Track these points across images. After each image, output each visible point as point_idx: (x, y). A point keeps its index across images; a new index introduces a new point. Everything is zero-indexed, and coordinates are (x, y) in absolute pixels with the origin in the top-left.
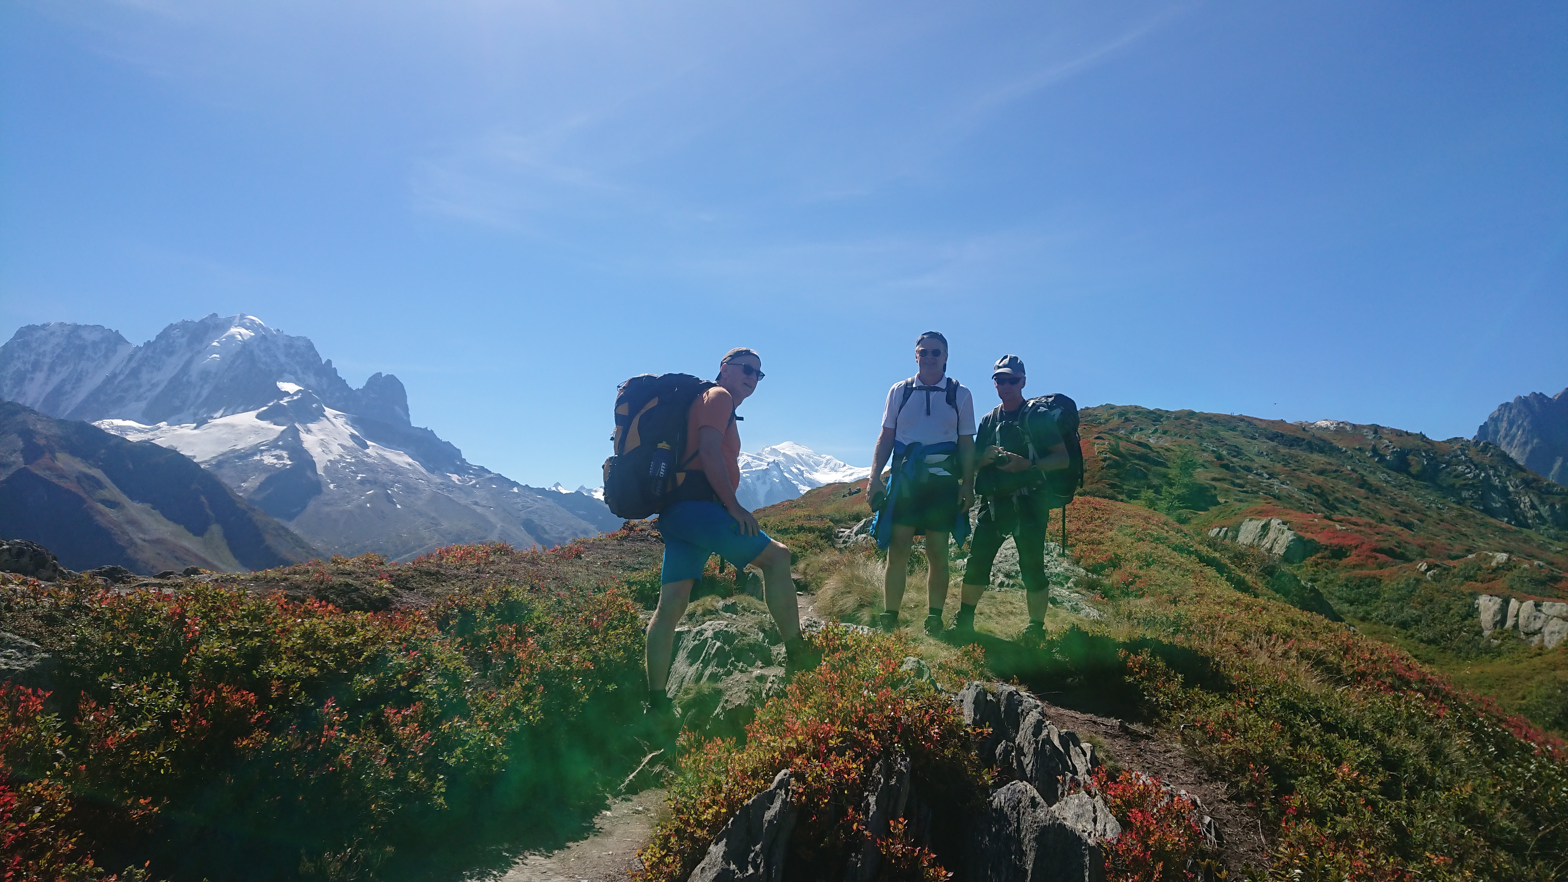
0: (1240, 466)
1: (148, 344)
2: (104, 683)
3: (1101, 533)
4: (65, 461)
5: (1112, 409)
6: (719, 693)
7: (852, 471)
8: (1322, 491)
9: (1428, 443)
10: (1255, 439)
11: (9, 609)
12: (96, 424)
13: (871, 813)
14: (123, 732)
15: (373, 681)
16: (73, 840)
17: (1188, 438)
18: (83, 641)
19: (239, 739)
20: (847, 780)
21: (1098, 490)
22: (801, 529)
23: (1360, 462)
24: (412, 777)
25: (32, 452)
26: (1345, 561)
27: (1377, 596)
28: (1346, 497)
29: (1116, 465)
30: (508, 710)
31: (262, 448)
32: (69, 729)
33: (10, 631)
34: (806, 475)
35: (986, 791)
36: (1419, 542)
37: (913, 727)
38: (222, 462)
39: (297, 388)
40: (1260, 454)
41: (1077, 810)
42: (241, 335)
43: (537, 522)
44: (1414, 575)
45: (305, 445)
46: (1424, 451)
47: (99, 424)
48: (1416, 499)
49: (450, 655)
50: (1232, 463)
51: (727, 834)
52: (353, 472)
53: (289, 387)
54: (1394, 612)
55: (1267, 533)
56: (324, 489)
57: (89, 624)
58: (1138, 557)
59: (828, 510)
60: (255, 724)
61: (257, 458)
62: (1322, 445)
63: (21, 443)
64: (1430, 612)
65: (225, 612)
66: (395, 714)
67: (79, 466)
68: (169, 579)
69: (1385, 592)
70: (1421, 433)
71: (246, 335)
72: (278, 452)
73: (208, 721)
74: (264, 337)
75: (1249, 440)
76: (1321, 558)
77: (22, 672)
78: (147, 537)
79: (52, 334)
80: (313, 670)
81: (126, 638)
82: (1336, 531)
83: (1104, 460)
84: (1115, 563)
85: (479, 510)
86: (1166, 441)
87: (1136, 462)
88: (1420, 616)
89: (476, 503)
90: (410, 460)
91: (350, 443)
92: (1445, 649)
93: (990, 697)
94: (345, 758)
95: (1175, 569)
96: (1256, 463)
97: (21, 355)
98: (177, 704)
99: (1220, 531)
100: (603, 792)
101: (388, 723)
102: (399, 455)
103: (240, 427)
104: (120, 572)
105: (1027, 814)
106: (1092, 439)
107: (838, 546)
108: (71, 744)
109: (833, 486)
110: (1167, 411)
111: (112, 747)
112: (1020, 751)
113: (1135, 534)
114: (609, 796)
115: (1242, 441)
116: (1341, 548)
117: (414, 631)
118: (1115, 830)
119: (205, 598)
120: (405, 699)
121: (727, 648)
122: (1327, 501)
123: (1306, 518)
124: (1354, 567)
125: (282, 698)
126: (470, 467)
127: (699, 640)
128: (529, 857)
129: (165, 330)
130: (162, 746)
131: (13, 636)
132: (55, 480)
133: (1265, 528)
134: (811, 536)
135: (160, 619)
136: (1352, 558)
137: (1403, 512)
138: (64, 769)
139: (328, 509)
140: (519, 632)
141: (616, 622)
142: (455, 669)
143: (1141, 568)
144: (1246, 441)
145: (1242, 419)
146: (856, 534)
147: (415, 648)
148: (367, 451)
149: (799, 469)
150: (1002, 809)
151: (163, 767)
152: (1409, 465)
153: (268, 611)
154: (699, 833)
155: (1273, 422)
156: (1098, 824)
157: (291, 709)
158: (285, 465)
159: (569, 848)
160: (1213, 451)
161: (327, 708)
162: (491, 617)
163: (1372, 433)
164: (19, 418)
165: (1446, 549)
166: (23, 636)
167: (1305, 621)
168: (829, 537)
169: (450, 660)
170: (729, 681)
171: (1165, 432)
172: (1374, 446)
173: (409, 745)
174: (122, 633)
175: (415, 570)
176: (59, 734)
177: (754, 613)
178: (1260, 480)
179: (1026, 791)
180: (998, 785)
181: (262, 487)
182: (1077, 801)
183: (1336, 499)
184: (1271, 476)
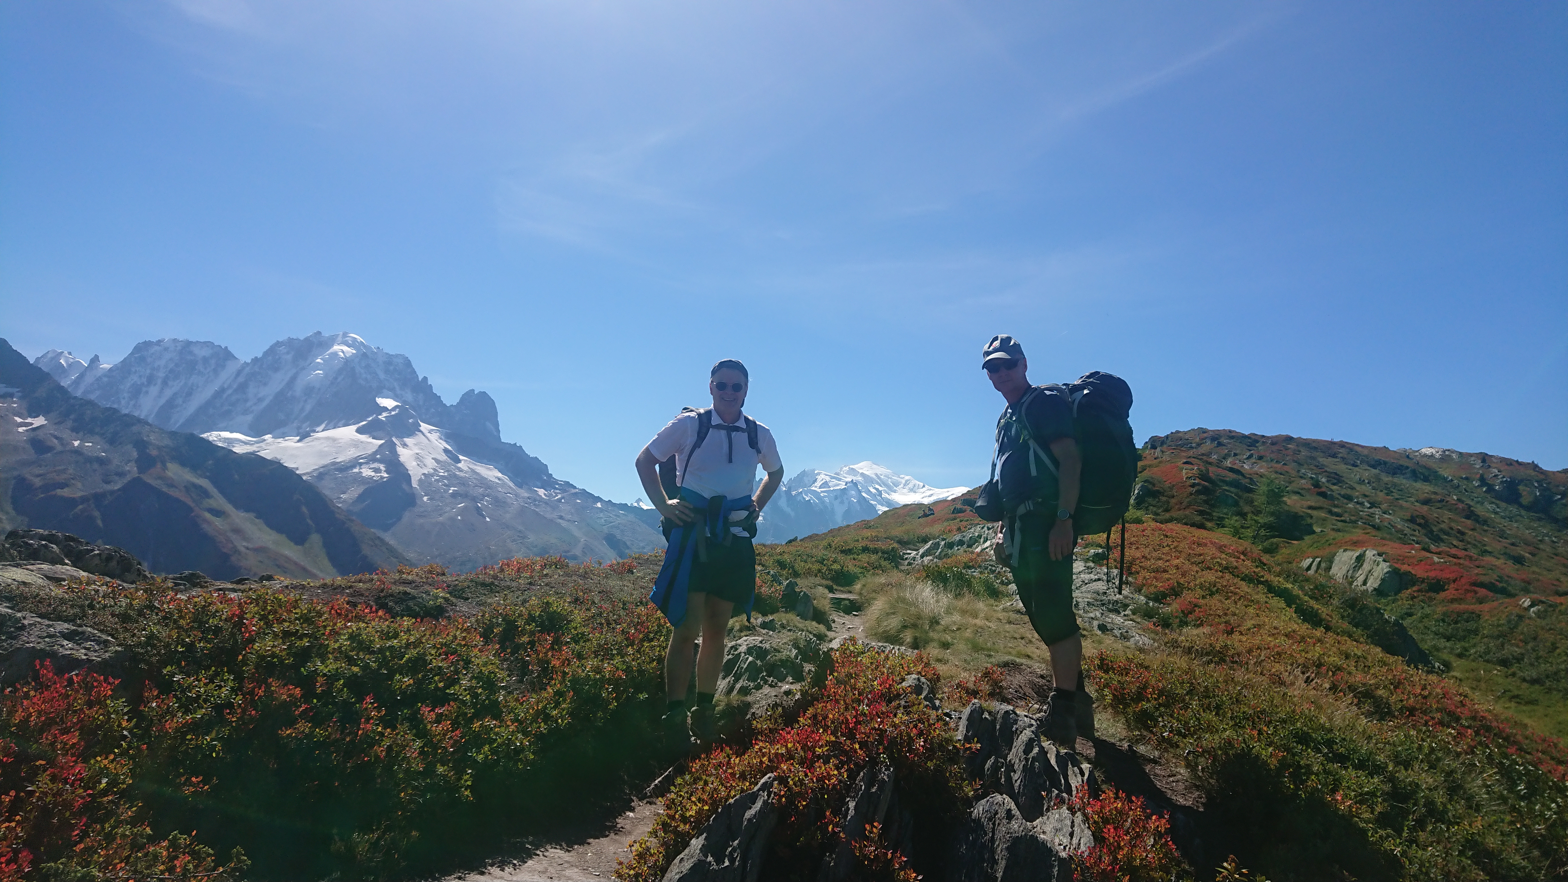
0: (1339, 494)
1: (255, 360)
2: (168, 675)
3: (1167, 561)
4: (174, 471)
5: (1204, 432)
6: (748, 705)
7: (931, 492)
8: (1427, 521)
9: (1542, 473)
10: (1357, 466)
11: (91, 606)
12: (204, 436)
13: (849, 817)
14: (181, 719)
15: (411, 681)
16: (134, 809)
17: (1285, 464)
18: (151, 637)
19: (283, 728)
20: (828, 786)
21: (1186, 517)
22: (865, 549)
23: (1467, 491)
24: (441, 769)
25: (146, 462)
26: (1443, 595)
27: (1476, 632)
28: (1451, 529)
29: (1205, 491)
30: (538, 713)
31: (361, 461)
32: (135, 713)
33: (91, 626)
34: (884, 495)
35: (969, 803)
36: (1524, 576)
37: (899, 740)
38: (323, 474)
39: (395, 403)
40: (1361, 482)
41: (1056, 824)
42: (343, 352)
43: (619, 537)
44: (1516, 611)
45: (402, 459)
46: (1537, 481)
47: (208, 436)
48: (1527, 531)
49: (487, 660)
50: (1332, 490)
51: (708, 830)
52: (445, 485)
53: (388, 403)
54: (1494, 649)
55: (1362, 565)
56: (418, 502)
57: (159, 623)
58: (1201, 586)
59: (897, 532)
60: (300, 716)
61: (356, 470)
62: (1427, 474)
63: (135, 454)
64: (1534, 650)
65: (281, 615)
66: (430, 711)
67: (188, 476)
68: (243, 585)
69: (1484, 628)
70: (1533, 462)
71: (348, 352)
72: (376, 465)
73: (257, 712)
74: (365, 355)
75: (1350, 467)
76: (1419, 591)
77: (98, 662)
78: (250, 546)
79: (166, 349)
80: (355, 669)
81: (189, 636)
82: (1433, 563)
83: (1193, 486)
84: (1176, 591)
85: (564, 523)
86: (1261, 467)
87: (1226, 488)
88: (1522, 654)
89: (561, 517)
90: (500, 475)
91: (443, 457)
92: (1549, 690)
93: (986, 715)
94: (380, 750)
95: (1239, 599)
96: (1358, 491)
97: (137, 369)
98: (231, 696)
99: (1313, 562)
100: (630, 794)
101: (423, 720)
102: (489, 469)
103: (340, 441)
104: (199, 577)
105: (1001, 825)
106: (1180, 464)
107: (902, 568)
108: (136, 726)
109: (909, 507)
110: (1263, 436)
111: (170, 731)
112: (1011, 768)
113: (1203, 562)
114: (634, 798)
115: (1341, 468)
116: (1439, 581)
117: (455, 637)
118: (1088, 845)
119: (265, 602)
120: (440, 699)
121: (759, 662)
122: (1432, 532)
123: (1404, 550)
124: (1452, 601)
125: (327, 693)
126: (556, 482)
127: (733, 654)
128: (550, 850)
129: (271, 347)
130: (214, 732)
131: (92, 631)
132: (165, 489)
133: (1360, 559)
134: (874, 557)
135: (221, 620)
136: (1450, 592)
137: (1513, 544)
138: (130, 747)
139: (421, 521)
140: (557, 641)
141: (652, 635)
142: (490, 672)
143: (1204, 597)
144: (1347, 468)
145: (1342, 445)
146: (922, 557)
147: (455, 652)
148: (459, 465)
149: (877, 489)
150: (979, 819)
151: (215, 751)
152: (1519, 495)
153: (320, 614)
154: (682, 827)
155: (1375, 449)
156: (1074, 839)
157: (334, 704)
158: (382, 478)
159: (589, 844)
160: (1312, 478)
161: (366, 704)
162: (531, 626)
163: (1480, 461)
164: (135, 429)
165: (1553, 585)
166: (101, 631)
167: (1359, 654)
168: (893, 558)
169: (485, 664)
170: (758, 695)
171: (1260, 458)
172: (1482, 477)
173: (440, 741)
174: (186, 631)
175: (472, 581)
176: (126, 717)
177: (790, 630)
178: (1361, 509)
179: (1004, 803)
180: (978, 798)
181: (361, 498)
182: (1057, 816)
183: (1441, 530)
184: (1373, 505)
